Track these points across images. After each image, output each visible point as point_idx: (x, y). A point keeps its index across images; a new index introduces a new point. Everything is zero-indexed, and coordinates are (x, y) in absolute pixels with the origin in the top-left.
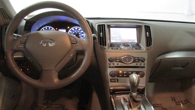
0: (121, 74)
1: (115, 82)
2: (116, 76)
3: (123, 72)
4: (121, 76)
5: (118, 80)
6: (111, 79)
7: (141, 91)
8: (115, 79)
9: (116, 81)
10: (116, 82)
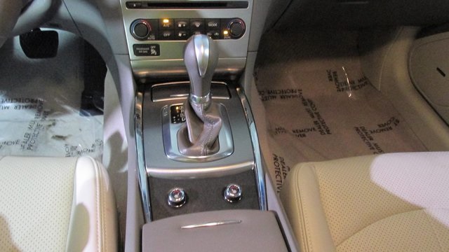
0: (166, 29)
1: (149, 54)
2: (153, 37)
3: (174, 22)
4: (166, 34)
5: (157, 48)
6: (135, 46)
7: (233, 78)
8: (149, 46)
9: (153, 52)
10: (153, 55)
